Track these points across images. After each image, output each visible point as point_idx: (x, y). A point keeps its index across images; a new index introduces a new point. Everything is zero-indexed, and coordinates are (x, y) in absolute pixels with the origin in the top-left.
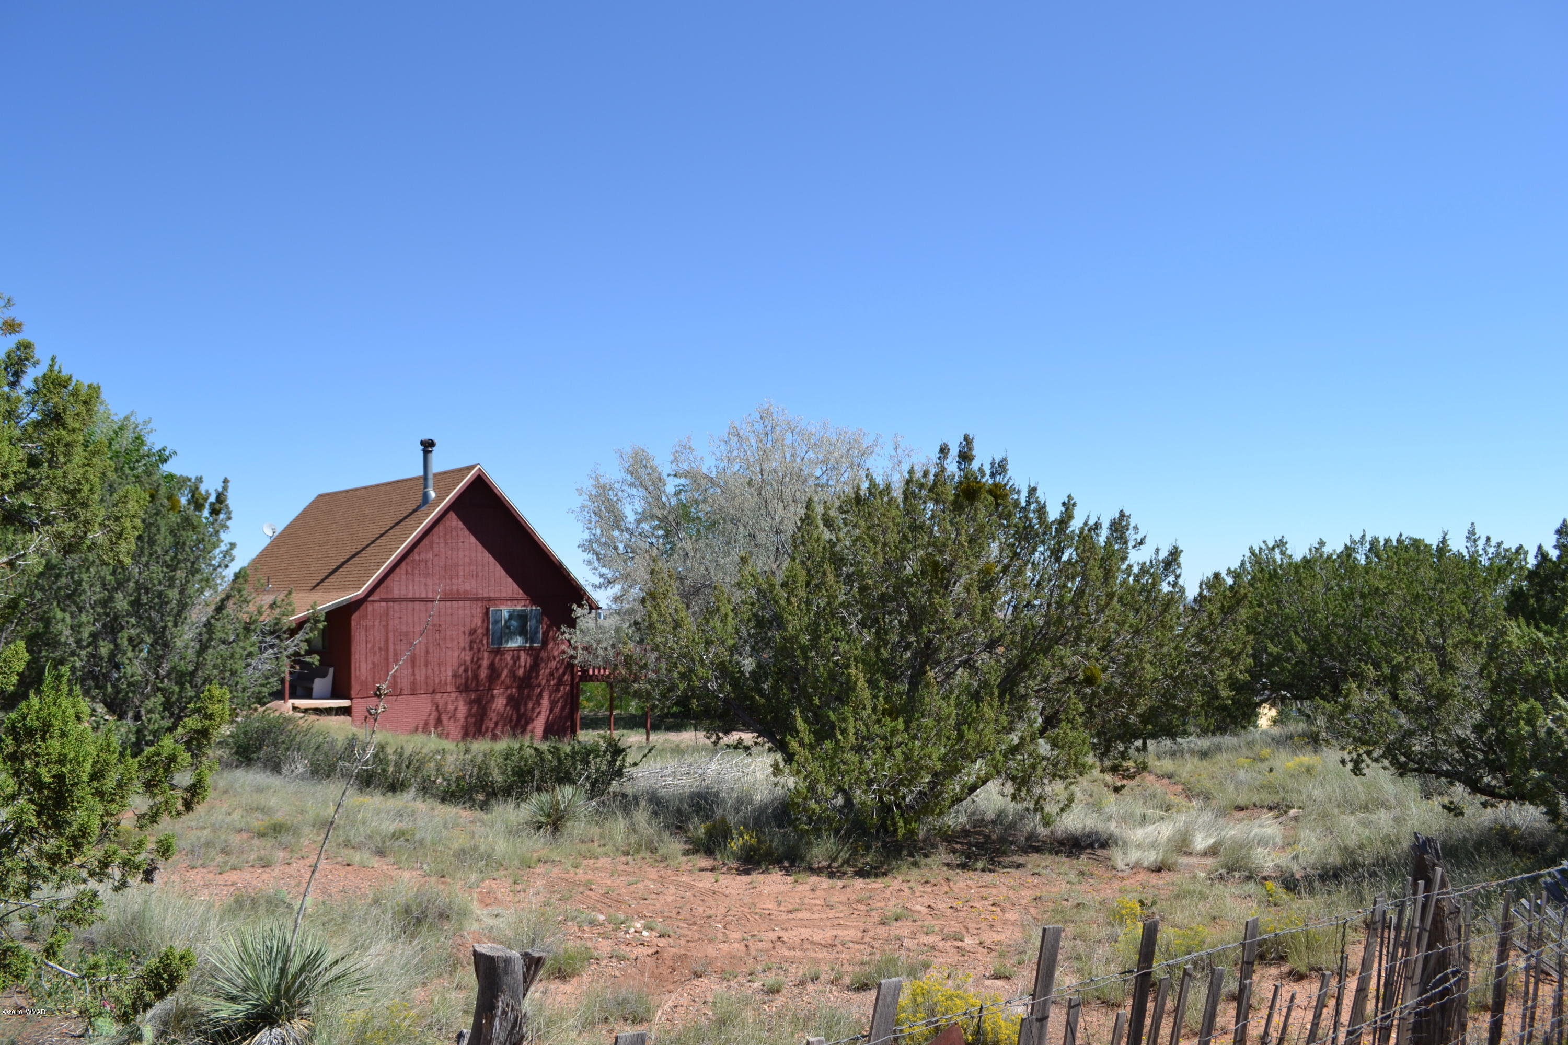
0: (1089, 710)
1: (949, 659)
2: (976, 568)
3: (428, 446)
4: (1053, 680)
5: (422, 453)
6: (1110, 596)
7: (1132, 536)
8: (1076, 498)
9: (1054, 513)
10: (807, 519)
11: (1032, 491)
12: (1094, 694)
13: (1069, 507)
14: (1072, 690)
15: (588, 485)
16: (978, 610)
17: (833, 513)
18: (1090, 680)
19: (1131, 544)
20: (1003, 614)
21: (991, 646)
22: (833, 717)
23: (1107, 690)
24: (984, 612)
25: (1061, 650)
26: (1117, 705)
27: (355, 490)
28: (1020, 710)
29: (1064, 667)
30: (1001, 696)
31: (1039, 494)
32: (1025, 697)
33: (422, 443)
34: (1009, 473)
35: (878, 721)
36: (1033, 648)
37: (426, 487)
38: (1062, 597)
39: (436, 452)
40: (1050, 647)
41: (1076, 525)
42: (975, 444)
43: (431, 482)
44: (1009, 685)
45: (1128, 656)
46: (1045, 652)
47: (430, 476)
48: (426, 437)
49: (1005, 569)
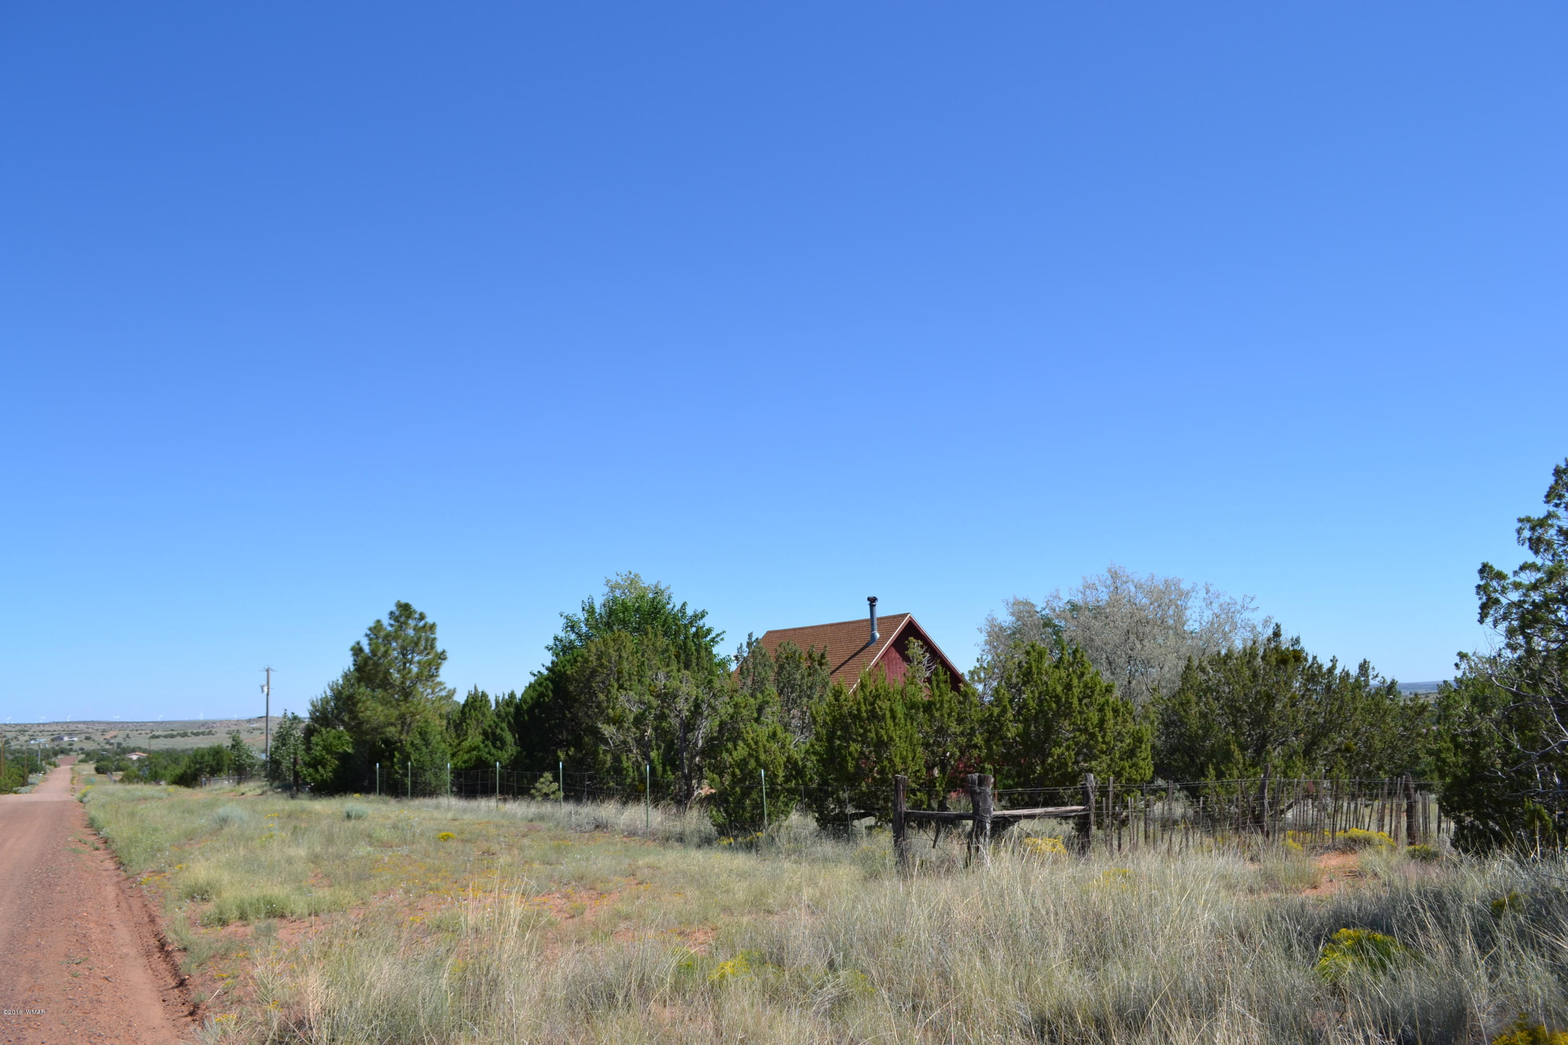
0: (1349, 765)
1: (1275, 741)
2: (1289, 695)
3: (872, 601)
4: (1329, 750)
5: (868, 607)
6: (1356, 709)
7: (1371, 673)
8: (1337, 657)
9: (1327, 665)
10: (1188, 667)
11: (1315, 658)
12: (1351, 757)
13: (1334, 661)
14: (1339, 755)
15: (983, 623)
16: (1291, 717)
17: (1205, 664)
18: (1348, 749)
19: (1370, 677)
20: (1301, 717)
21: (1296, 734)
22: (1223, 769)
23: (1357, 754)
24: (1294, 718)
25: (1333, 735)
26: (1364, 763)
27: (803, 629)
28: (1313, 764)
29: (1335, 743)
30: (1304, 757)
31: (1318, 659)
32: (1316, 758)
33: (869, 599)
34: (1301, 645)
35: (1246, 769)
36: (1319, 734)
37: (873, 630)
38: (1331, 710)
39: (878, 604)
40: (1327, 734)
41: (1337, 672)
42: (1282, 627)
43: (876, 627)
44: (1307, 752)
45: (1367, 737)
46: (1325, 735)
47: (876, 622)
48: (872, 595)
49: (1303, 696)
